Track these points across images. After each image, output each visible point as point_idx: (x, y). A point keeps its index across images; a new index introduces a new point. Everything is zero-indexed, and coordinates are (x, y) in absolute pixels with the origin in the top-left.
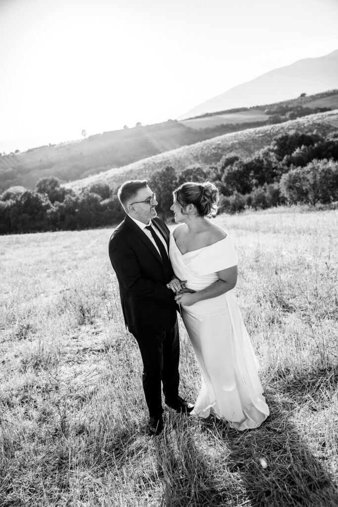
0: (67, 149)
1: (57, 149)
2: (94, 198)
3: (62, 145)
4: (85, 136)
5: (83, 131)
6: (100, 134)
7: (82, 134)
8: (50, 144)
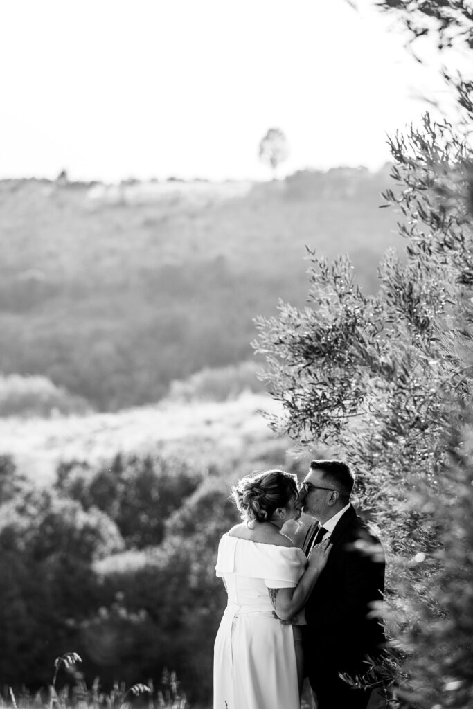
0: (149, 224)
1: (103, 208)
2: (72, 529)
3: (130, 194)
4: (273, 162)
5: (272, 134)
6: (364, 169)
7: (262, 151)
8: (63, 174)
